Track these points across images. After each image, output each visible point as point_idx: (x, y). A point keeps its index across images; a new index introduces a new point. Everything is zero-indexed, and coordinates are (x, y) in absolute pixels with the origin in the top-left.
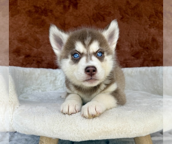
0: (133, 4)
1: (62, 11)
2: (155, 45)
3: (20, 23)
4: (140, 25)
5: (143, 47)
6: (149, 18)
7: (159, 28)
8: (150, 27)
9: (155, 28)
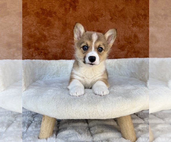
1: (64, 13)
2: (136, 40)
3: (30, 22)
4: (125, 24)
5: (127, 42)
6: (132, 19)
7: (139, 27)
8: (133, 26)
9: (136, 27)
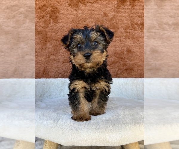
0: (110, 15)
1: (44, 25)
5: (118, 57)
6: (125, 30)
7: (134, 39)
8: (125, 39)
9: (130, 39)
